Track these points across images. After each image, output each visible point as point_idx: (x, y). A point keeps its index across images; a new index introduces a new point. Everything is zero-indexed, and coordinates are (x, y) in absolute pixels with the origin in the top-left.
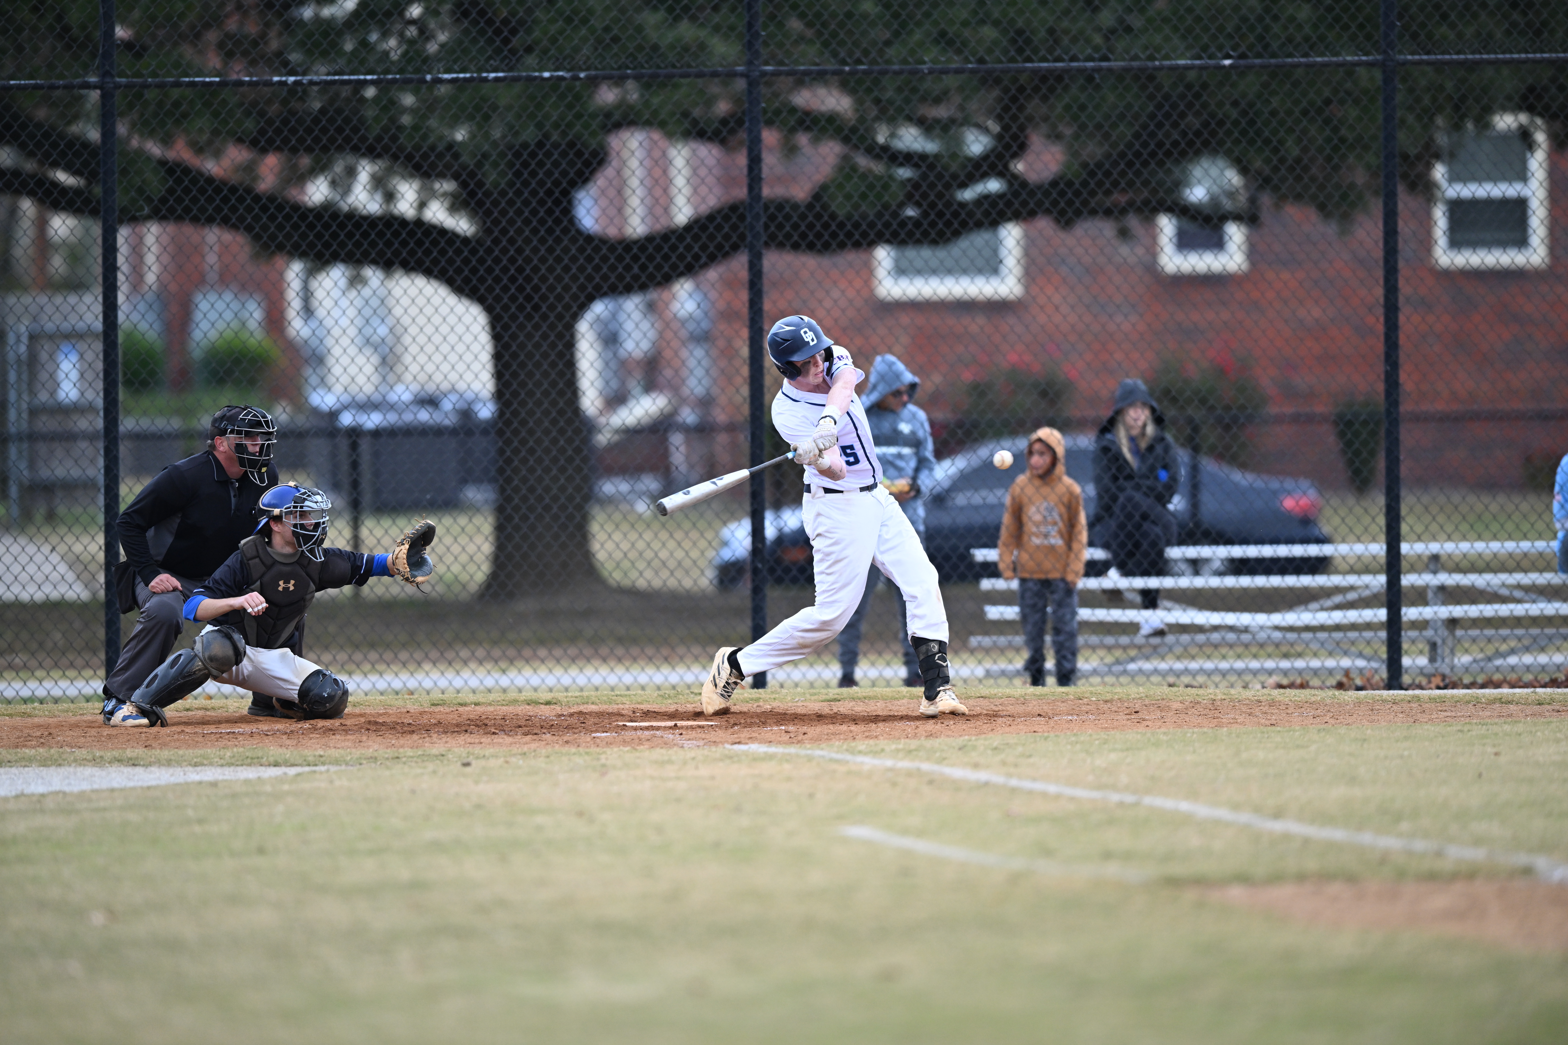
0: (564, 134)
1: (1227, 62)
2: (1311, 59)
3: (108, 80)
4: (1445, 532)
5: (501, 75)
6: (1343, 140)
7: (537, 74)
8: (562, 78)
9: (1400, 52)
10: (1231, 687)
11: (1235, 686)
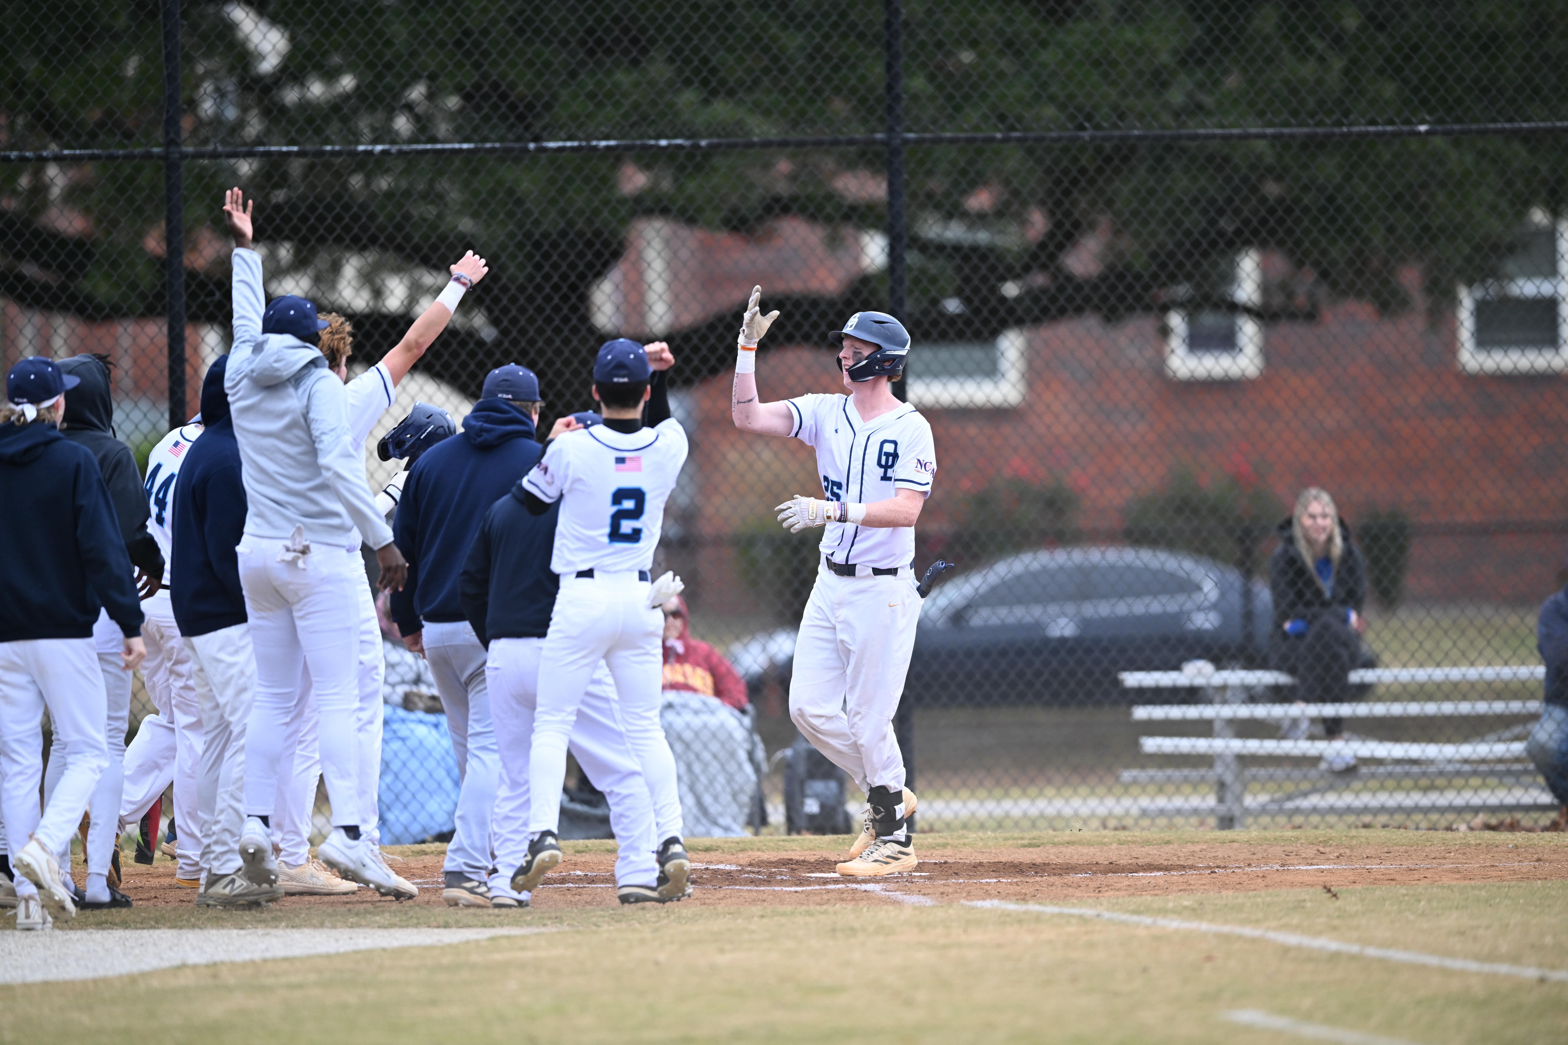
0: (590, 221)
1: (1423, 128)
2: (1517, 125)
3: (172, 149)
4: (1484, 658)
5: (612, 143)
6: (1426, 229)
7: (652, 142)
8: (680, 147)
10: (1433, 828)
11: (1438, 826)
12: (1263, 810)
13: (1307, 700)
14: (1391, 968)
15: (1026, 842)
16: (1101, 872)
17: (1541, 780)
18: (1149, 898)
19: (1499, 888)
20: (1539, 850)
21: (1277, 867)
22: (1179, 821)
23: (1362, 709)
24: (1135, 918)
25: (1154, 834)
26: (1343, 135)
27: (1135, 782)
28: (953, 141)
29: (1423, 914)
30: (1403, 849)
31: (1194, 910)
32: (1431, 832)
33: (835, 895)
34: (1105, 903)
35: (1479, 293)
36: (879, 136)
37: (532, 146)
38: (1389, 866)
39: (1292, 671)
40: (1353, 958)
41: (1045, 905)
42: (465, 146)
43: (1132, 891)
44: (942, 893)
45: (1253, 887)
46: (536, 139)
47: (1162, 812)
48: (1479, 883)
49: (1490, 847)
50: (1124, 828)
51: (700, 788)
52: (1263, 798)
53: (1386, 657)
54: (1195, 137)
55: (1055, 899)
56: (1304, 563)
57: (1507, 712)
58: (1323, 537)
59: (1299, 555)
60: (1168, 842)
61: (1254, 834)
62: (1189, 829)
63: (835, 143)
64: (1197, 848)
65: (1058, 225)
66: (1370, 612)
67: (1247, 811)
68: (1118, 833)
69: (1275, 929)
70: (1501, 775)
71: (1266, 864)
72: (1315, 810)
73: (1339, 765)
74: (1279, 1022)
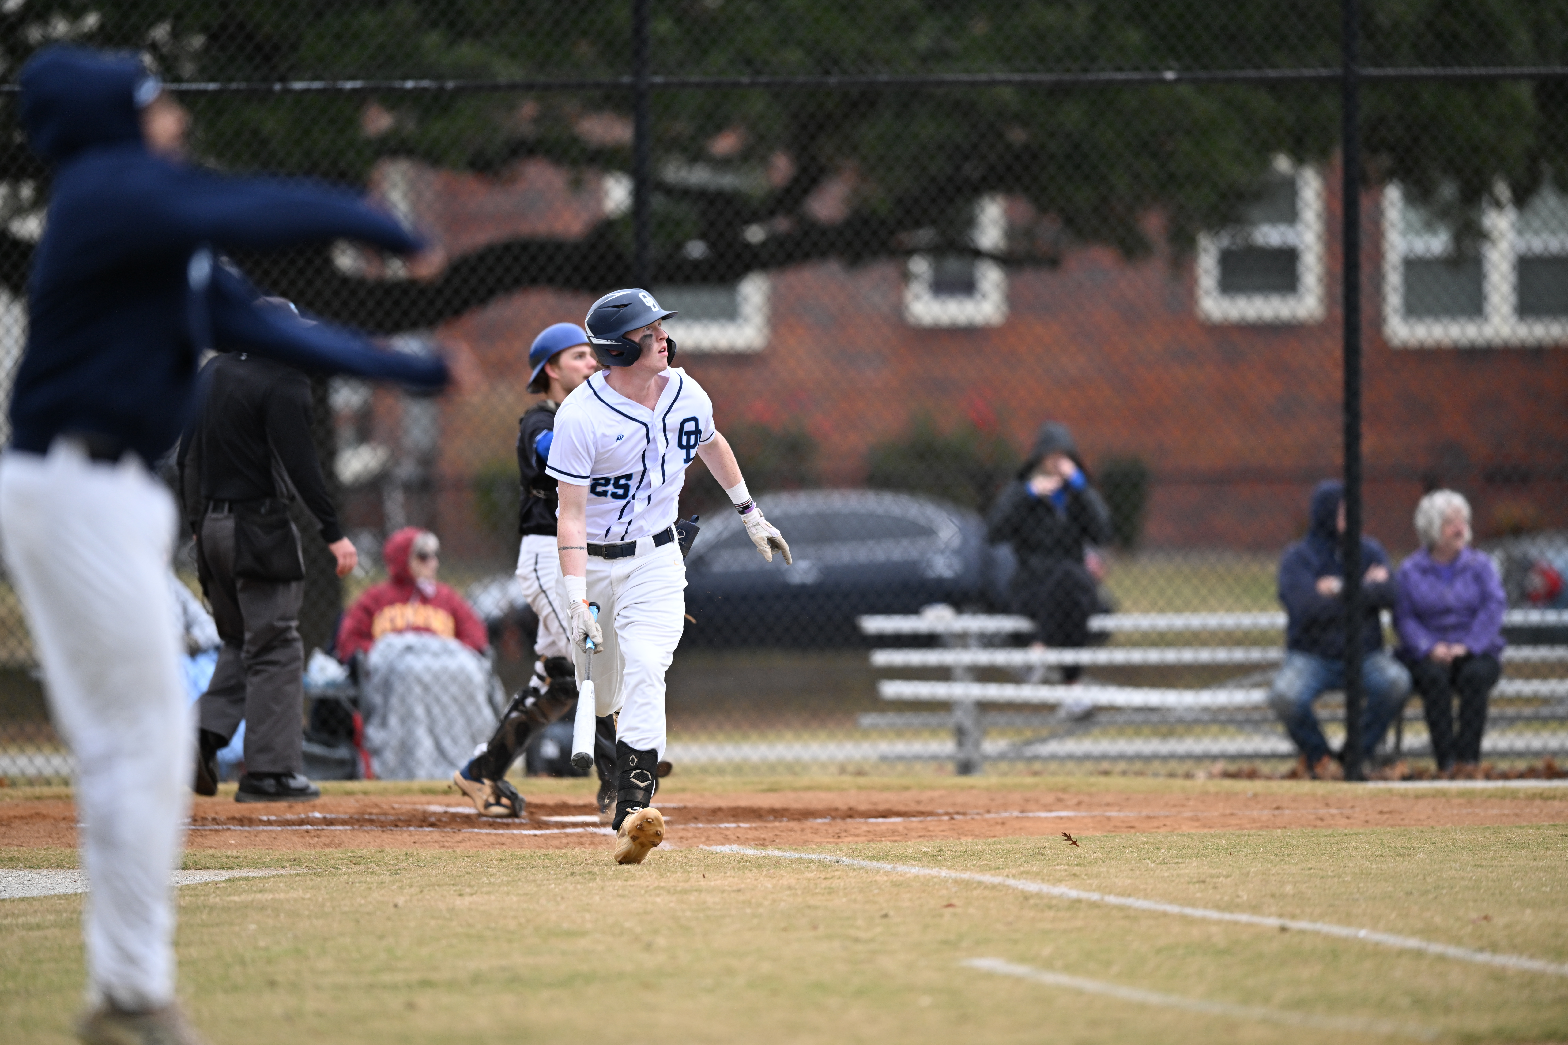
1: (1170, 75)
2: (1263, 73)
5: (358, 84)
7: (399, 84)
8: (425, 90)
9: (1364, 66)
10: (1172, 775)
11: (1176, 774)
12: (1002, 757)
14: (1130, 915)
15: (764, 787)
16: (840, 817)
18: (888, 843)
19: (1238, 836)
20: (1278, 798)
21: (1016, 813)
22: (918, 767)
23: (1101, 656)
24: (875, 864)
25: (893, 780)
26: (1090, 82)
27: (874, 727)
28: (700, 85)
29: (1163, 862)
30: (1142, 796)
31: (934, 856)
32: (1170, 779)
33: (574, 839)
34: (845, 849)
35: (1225, 241)
36: (626, 79)
37: (278, 87)
38: (1129, 814)
40: (1094, 905)
41: (784, 851)
42: (212, 86)
43: (871, 837)
44: (681, 838)
45: (992, 834)
46: (283, 79)
47: (900, 758)
48: (1218, 832)
49: (1229, 796)
50: (863, 774)
51: (438, 730)
52: (1003, 744)
53: (1127, 604)
54: (940, 84)
55: (795, 845)
57: (1247, 660)
60: (907, 788)
61: (993, 780)
62: (927, 775)
63: (581, 86)
64: (936, 794)
65: (804, 170)
67: (986, 758)
68: (857, 778)
69: (1015, 876)
70: (1240, 724)
71: (1006, 810)
72: (1054, 757)
74: (1020, 970)
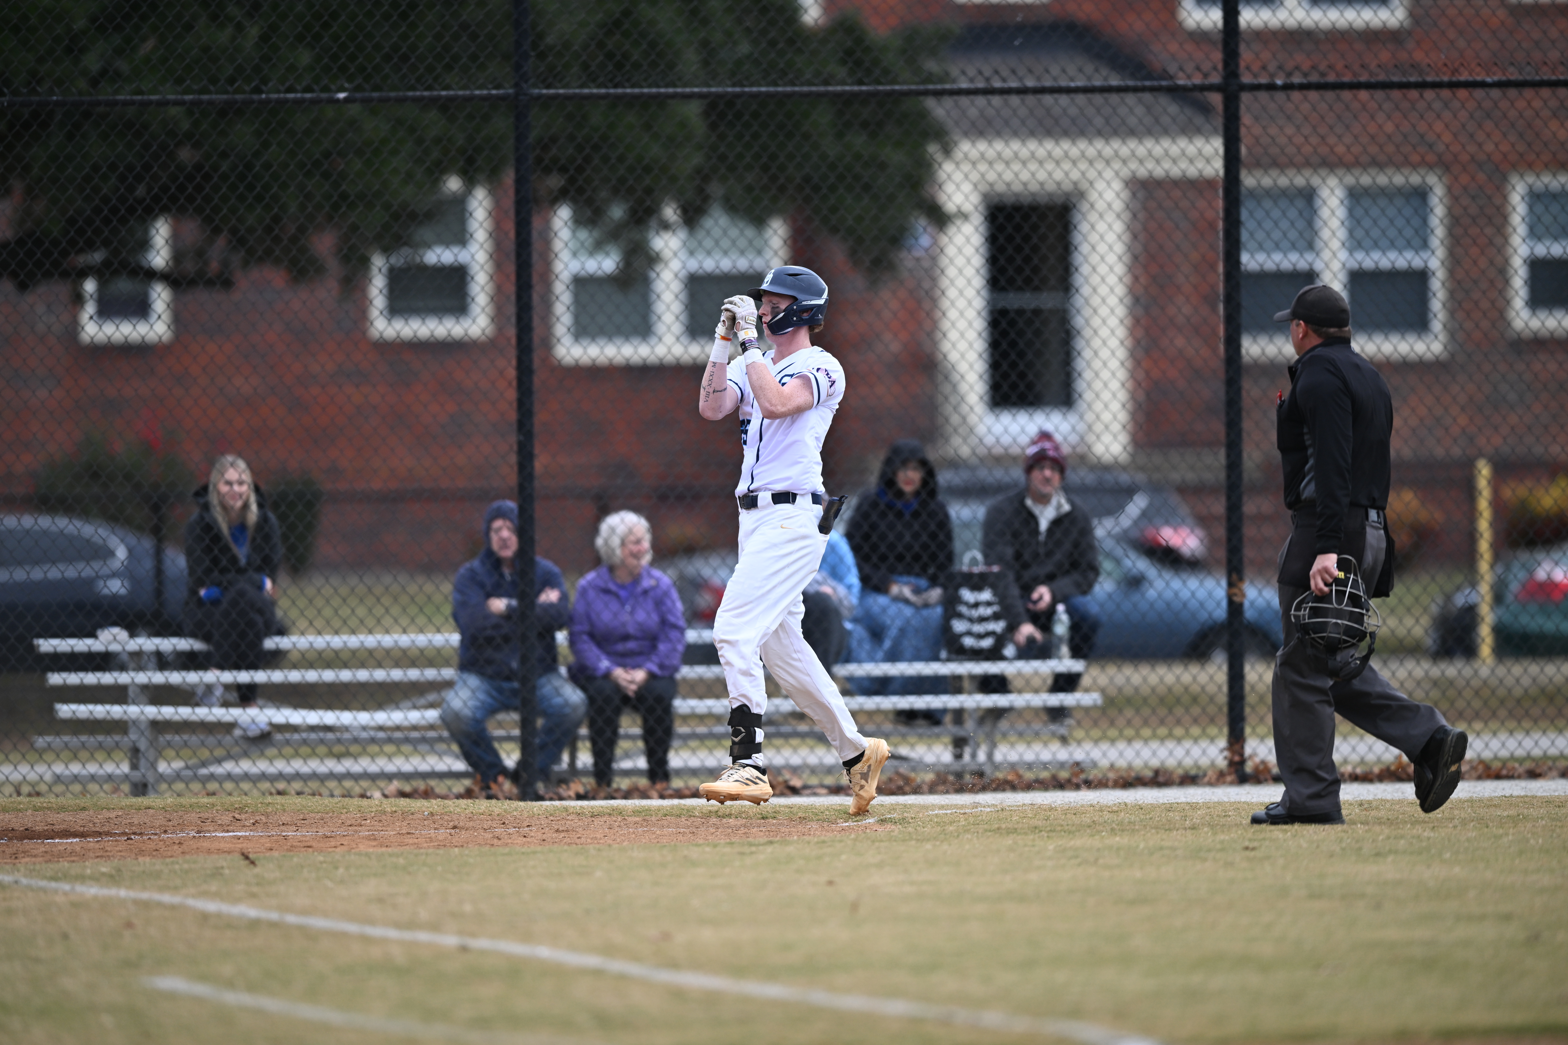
1: (342, 95)
2: (435, 93)
4: (400, 625)
6: (344, 196)
9: (535, 86)
10: (348, 795)
11: (352, 794)
12: (178, 776)
13: (222, 667)
14: (311, 935)
16: (17, 838)
17: (455, 747)
18: (66, 864)
19: (416, 855)
20: (455, 817)
21: (193, 834)
22: (93, 787)
23: (277, 676)
24: (53, 885)
25: (68, 800)
26: (261, 102)
27: (49, 747)
29: (342, 882)
30: (319, 816)
31: (111, 876)
32: (347, 799)
34: (22, 869)
35: (393, 260)
38: (305, 833)
39: (206, 638)
40: (273, 925)
43: (48, 857)
45: (169, 854)
47: (76, 778)
48: (396, 851)
49: (405, 815)
50: (38, 794)
52: (178, 765)
53: (302, 624)
54: (113, 103)
56: (219, 530)
57: (422, 679)
58: (239, 504)
59: (215, 521)
60: (84, 809)
61: (170, 800)
62: (102, 795)
64: (113, 815)
66: (284, 579)
67: (161, 777)
68: (33, 799)
69: (194, 896)
70: (414, 743)
71: (182, 831)
72: (229, 776)
73: (253, 732)
74: (201, 989)
